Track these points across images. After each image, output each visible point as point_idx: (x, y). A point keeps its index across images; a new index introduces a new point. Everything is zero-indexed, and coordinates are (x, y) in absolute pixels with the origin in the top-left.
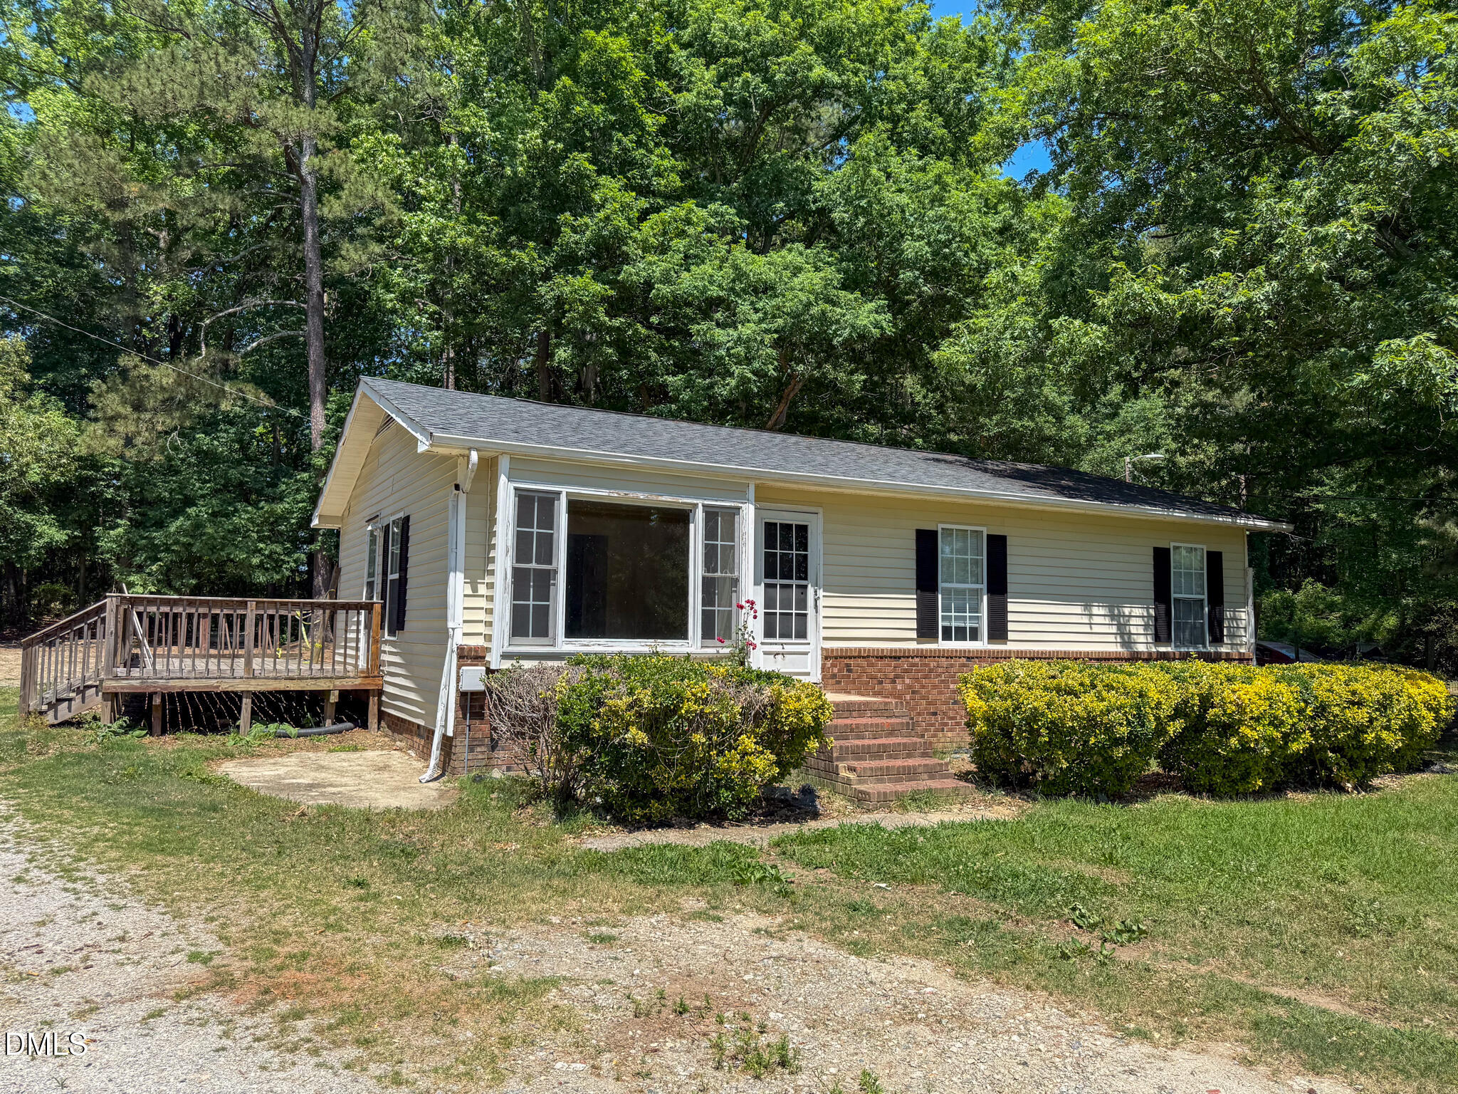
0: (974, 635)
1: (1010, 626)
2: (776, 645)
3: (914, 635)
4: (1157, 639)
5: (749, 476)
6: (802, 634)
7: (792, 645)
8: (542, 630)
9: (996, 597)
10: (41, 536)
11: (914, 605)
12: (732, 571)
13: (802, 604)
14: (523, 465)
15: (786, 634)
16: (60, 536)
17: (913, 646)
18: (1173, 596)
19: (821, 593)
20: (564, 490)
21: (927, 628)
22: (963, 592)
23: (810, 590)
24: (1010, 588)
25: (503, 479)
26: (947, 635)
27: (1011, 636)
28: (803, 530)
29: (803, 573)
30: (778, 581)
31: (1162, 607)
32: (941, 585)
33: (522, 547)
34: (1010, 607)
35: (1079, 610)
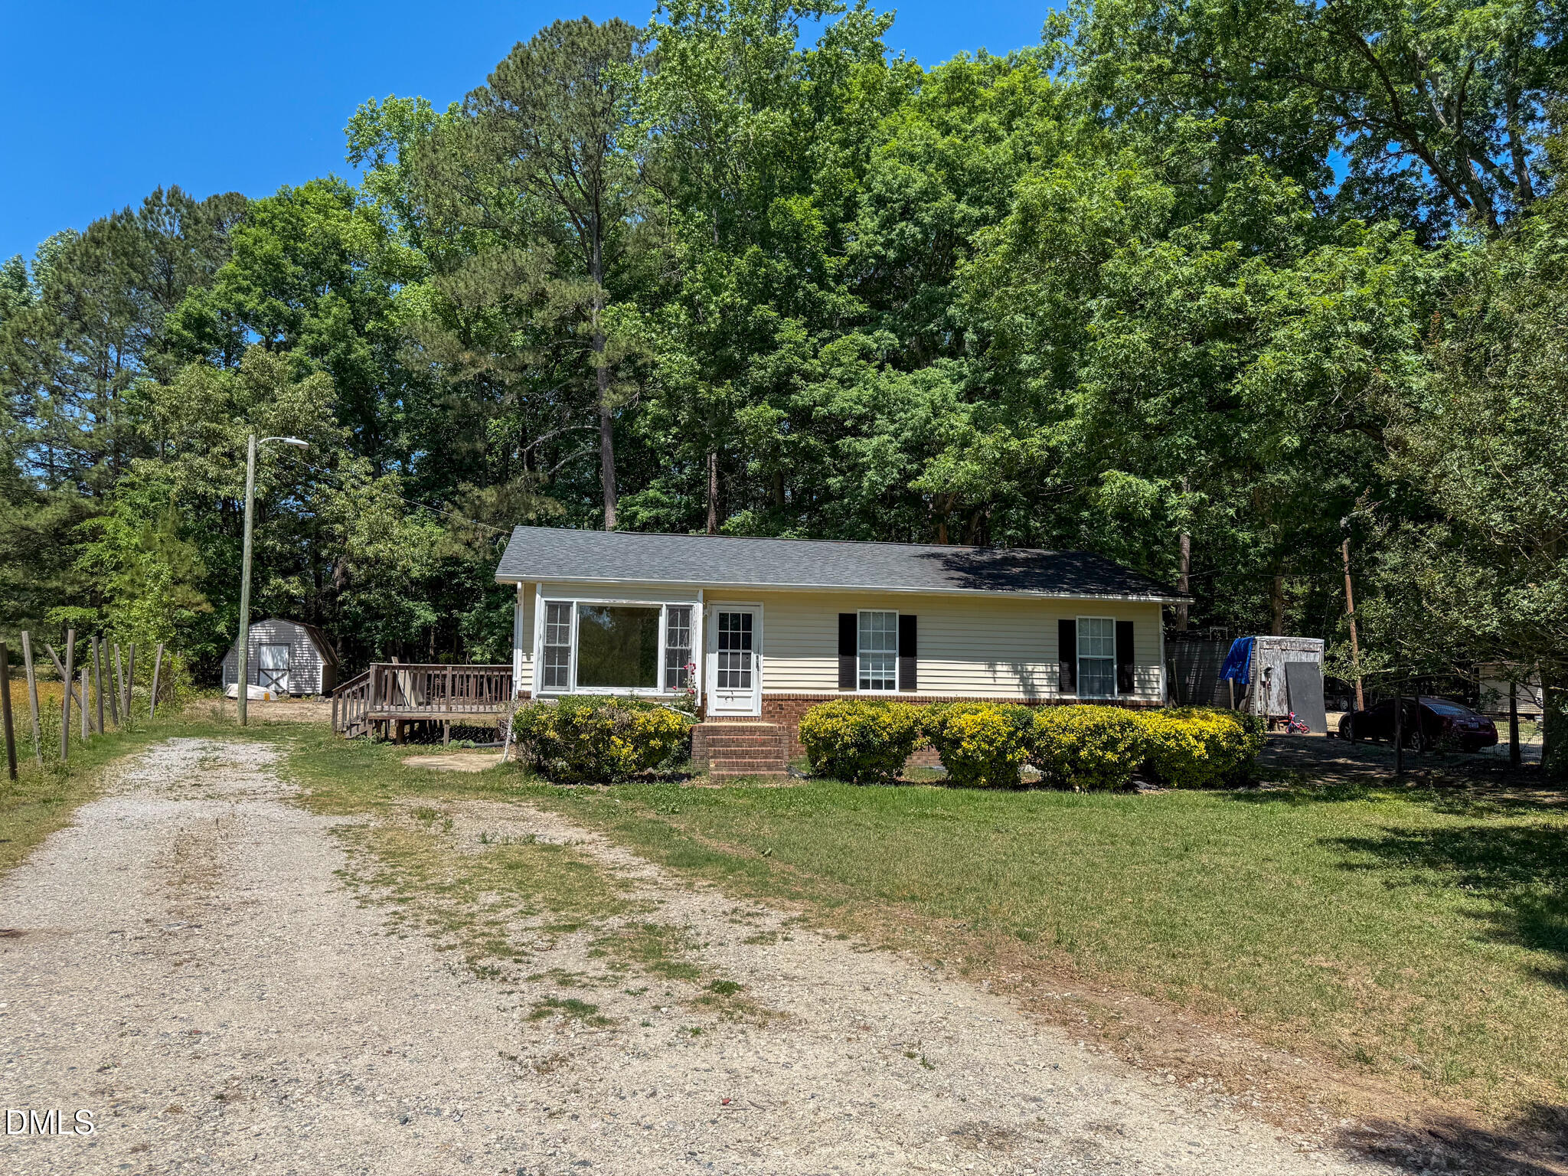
0: (890, 685)
1: (919, 680)
2: (727, 691)
3: (836, 685)
4: (1061, 690)
5: (697, 586)
6: (747, 684)
7: (739, 692)
8: (563, 682)
9: (908, 660)
10: (419, 617)
11: (837, 665)
12: (687, 644)
13: (747, 665)
14: (549, 588)
15: (734, 684)
16: (432, 617)
17: (837, 692)
18: (1078, 656)
19: (762, 658)
20: (575, 600)
21: (847, 679)
22: (879, 656)
23: (753, 656)
24: (919, 652)
25: (538, 596)
26: (865, 684)
27: (919, 686)
28: (748, 618)
29: (748, 645)
30: (729, 651)
31: (1066, 665)
32: (859, 651)
33: (550, 633)
34: (919, 666)
35: (983, 667)
